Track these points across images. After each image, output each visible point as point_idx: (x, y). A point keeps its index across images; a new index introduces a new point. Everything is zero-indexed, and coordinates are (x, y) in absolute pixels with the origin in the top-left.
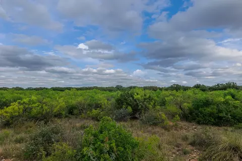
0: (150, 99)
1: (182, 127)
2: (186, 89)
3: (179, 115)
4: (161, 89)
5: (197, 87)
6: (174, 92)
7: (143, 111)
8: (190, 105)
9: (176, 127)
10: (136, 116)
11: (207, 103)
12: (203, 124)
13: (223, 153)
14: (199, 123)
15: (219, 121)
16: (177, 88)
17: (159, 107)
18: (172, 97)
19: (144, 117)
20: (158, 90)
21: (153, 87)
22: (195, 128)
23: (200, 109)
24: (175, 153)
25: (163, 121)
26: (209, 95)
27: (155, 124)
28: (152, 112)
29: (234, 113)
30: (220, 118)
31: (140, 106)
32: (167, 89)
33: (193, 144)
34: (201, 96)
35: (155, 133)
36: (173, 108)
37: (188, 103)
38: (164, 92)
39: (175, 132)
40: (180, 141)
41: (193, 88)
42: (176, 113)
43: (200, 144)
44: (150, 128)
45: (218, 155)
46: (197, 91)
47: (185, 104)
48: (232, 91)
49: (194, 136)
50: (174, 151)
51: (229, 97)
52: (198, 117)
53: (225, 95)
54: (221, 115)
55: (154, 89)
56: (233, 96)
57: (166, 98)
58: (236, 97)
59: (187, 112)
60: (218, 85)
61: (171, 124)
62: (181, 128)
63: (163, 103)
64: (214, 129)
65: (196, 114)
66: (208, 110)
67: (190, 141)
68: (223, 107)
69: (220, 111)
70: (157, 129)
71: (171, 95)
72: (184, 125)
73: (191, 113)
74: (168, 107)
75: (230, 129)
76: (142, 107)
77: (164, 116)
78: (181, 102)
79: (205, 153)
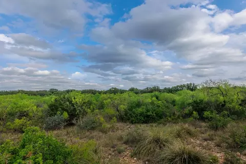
0: (89, 103)
1: (118, 128)
2: (122, 92)
3: (117, 117)
4: (100, 93)
5: (132, 90)
6: (112, 95)
7: (81, 116)
8: (126, 107)
9: (113, 129)
10: (73, 122)
11: (139, 105)
12: (135, 123)
13: (149, 146)
14: (132, 122)
15: (147, 119)
16: (114, 91)
17: (97, 110)
18: (109, 100)
19: (81, 122)
20: (97, 94)
21: (92, 90)
22: (129, 128)
23: (134, 110)
24: (110, 154)
25: (101, 124)
26: (141, 98)
27: (93, 129)
28: (90, 117)
29: (158, 111)
30: (148, 116)
31: (78, 111)
32: (105, 93)
33: (126, 143)
34: (135, 98)
35: (92, 138)
36: (112, 111)
37: (124, 105)
38: (103, 96)
39: (112, 134)
40: (115, 142)
41: (128, 91)
42: (113, 116)
43: (132, 141)
44: (88, 133)
45: (145, 149)
46: (131, 93)
47: (121, 106)
48: (157, 93)
49: (127, 135)
50: (110, 152)
51: (154, 98)
52: (132, 117)
53: (152, 97)
54: (149, 114)
55: (93, 92)
56: (157, 98)
57: (104, 101)
58: (159, 98)
59: (123, 114)
60: (147, 88)
61: (109, 126)
62: (118, 129)
63: (102, 107)
64: (143, 126)
65: (130, 115)
66: (140, 110)
67: (124, 140)
68: (150, 107)
69: (148, 111)
70: (95, 133)
71: (109, 98)
72: (120, 126)
73: (126, 115)
74: (106, 110)
75: (154, 125)
76: (80, 112)
77: (102, 119)
78: (119, 104)
79: (136, 149)
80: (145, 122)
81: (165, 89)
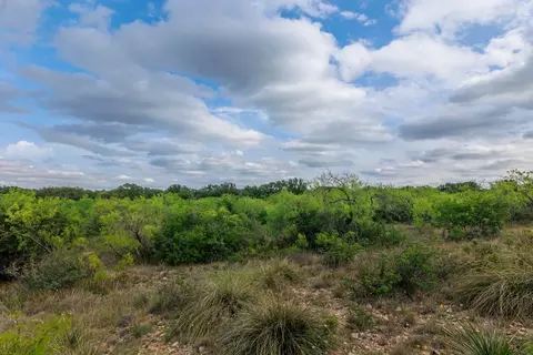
0: (60, 222)
1: (136, 278)
2: (150, 194)
3: (133, 253)
4: (92, 195)
5: (175, 189)
6: (126, 201)
7: (33, 255)
8: (158, 229)
9: (122, 281)
10: (9, 271)
11: (189, 222)
12: (179, 264)
13: (207, 313)
14: (172, 264)
15: (206, 253)
16: (132, 192)
17: (83, 239)
18: (117, 214)
19: (34, 271)
20: (84, 199)
21: (71, 190)
22: (164, 275)
23: (176, 235)
24: (114, 343)
25: (91, 272)
26: (195, 207)
27: (69, 285)
28: (61, 255)
29: (229, 236)
30: (208, 247)
31: (23, 244)
32: (107, 196)
33: (156, 310)
34: (178, 208)
35: (67, 307)
36: (122, 239)
37: (155, 224)
38: (100, 202)
39: (120, 293)
40: (128, 311)
41: (166, 192)
42: (126, 249)
43: (168, 306)
44: (51, 298)
45: (200, 319)
46: (170, 197)
47: (147, 227)
48: (229, 197)
49: (160, 293)
50: (114, 337)
51: (223, 209)
52: (171, 251)
53: (219, 205)
54: (210, 242)
55: (74, 194)
56: (230, 207)
57: (102, 217)
58: (234, 209)
59: (151, 244)
60: (209, 187)
61: (113, 275)
62: (136, 280)
63: (95, 229)
64: (197, 270)
65: (168, 246)
66: (191, 235)
67: (151, 304)
68: (214, 227)
69: (209, 236)
70: (73, 297)
71: (117, 208)
72: (142, 273)
73: (158, 246)
74: (107, 238)
75: (222, 265)
76: (31, 243)
77: (94, 260)
78: (140, 223)
79: (178, 321)
80: (203, 261)
81: (247, 189)
